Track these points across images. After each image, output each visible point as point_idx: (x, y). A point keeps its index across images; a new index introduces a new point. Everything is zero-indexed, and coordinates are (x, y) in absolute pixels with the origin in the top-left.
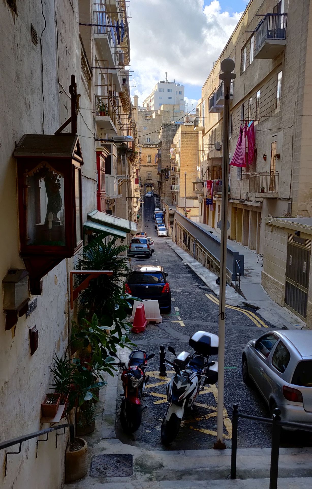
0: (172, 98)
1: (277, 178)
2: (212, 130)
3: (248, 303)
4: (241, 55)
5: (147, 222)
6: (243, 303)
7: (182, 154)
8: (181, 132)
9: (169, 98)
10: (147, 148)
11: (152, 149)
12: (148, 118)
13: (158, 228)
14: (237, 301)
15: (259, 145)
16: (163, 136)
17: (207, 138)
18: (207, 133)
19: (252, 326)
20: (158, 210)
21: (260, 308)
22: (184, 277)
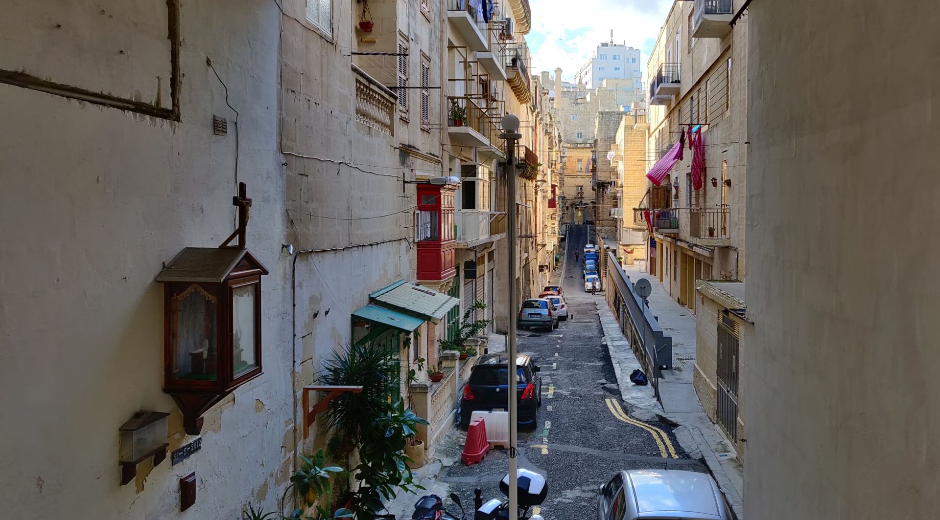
0: (620, 69)
1: (728, 214)
2: (658, 130)
3: (664, 416)
4: (689, 25)
5: (571, 266)
6: (658, 415)
7: (627, 160)
8: (625, 126)
9: (616, 69)
10: (576, 148)
11: (584, 150)
12: (579, 101)
13: (587, 277)
14: (649, 412)
15: (708, 162)
16: (600, 130)
17: (653, 140)
18: (653, 133)
19: (654, 455)
20: (591, 248)
21: (679, 425)
22: (589, 367)
